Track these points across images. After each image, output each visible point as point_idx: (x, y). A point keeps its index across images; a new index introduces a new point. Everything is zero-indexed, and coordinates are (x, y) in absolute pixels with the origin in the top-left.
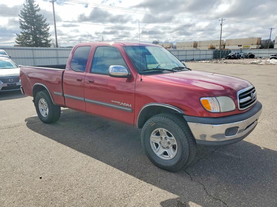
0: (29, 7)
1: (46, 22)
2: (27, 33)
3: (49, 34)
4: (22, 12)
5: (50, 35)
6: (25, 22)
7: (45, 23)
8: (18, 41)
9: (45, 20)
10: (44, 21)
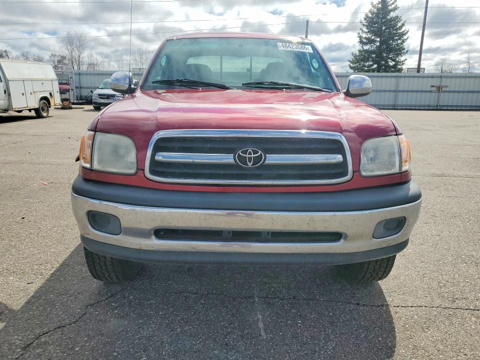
0: (380, 6)
1: (403, 29)
2: (366, 51)
3: (404, 49)
4: (367, 15)
5: (405, 51)
6: (369, 32)
7: (400, 31)
8: (352, 65)
9: (403, 25)
10: (401, 28)
